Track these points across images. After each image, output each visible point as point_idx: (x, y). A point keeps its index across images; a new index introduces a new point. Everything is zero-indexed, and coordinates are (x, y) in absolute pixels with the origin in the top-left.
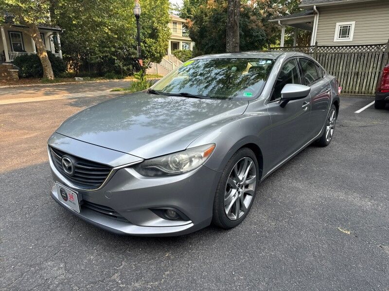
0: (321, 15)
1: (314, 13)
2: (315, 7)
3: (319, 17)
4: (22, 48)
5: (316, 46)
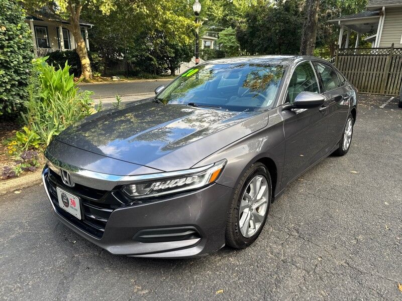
0: (387, 16)
1: (380, 14)
2: (384, 8)
3: (385, 18)
4: (46, 45)
5: (392, 48)
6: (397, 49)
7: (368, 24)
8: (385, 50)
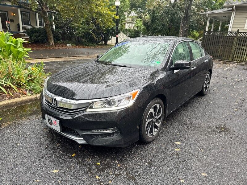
0: (237, 12)
4: (29, 23)
5: (238, 32)
6: (241, 33)
7: (225, 16)
8: (233, 33)
